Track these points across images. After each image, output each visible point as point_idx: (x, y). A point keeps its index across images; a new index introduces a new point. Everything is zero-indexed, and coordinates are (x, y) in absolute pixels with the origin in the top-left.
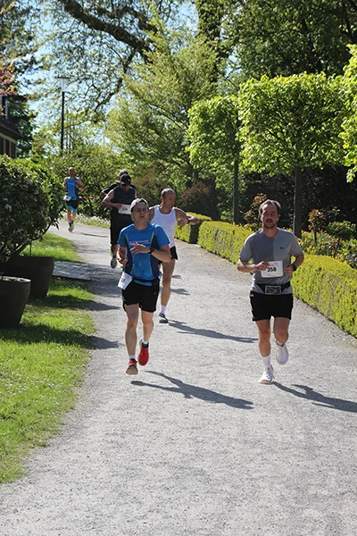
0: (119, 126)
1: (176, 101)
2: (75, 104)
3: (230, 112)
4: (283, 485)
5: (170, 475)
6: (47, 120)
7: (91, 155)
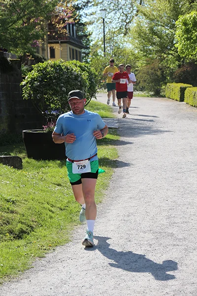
0: (137, 35)
1: (169, 17)
5: (153, 237)
6: (97, 36)
7: (122, 54)
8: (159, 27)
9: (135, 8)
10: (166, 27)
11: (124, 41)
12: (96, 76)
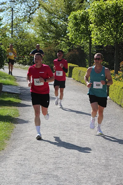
0: (38, 24)
1: (64, 12)
2: (20, 14)
3: (87, 17)
4: (92, 181)
5: (42, 177)
6: (7, 21)
7: (25, 37)
8: (56, 19)
9: (37, 3)
10: (61, 20)
11: (28, 27)
12: (5, 52)
